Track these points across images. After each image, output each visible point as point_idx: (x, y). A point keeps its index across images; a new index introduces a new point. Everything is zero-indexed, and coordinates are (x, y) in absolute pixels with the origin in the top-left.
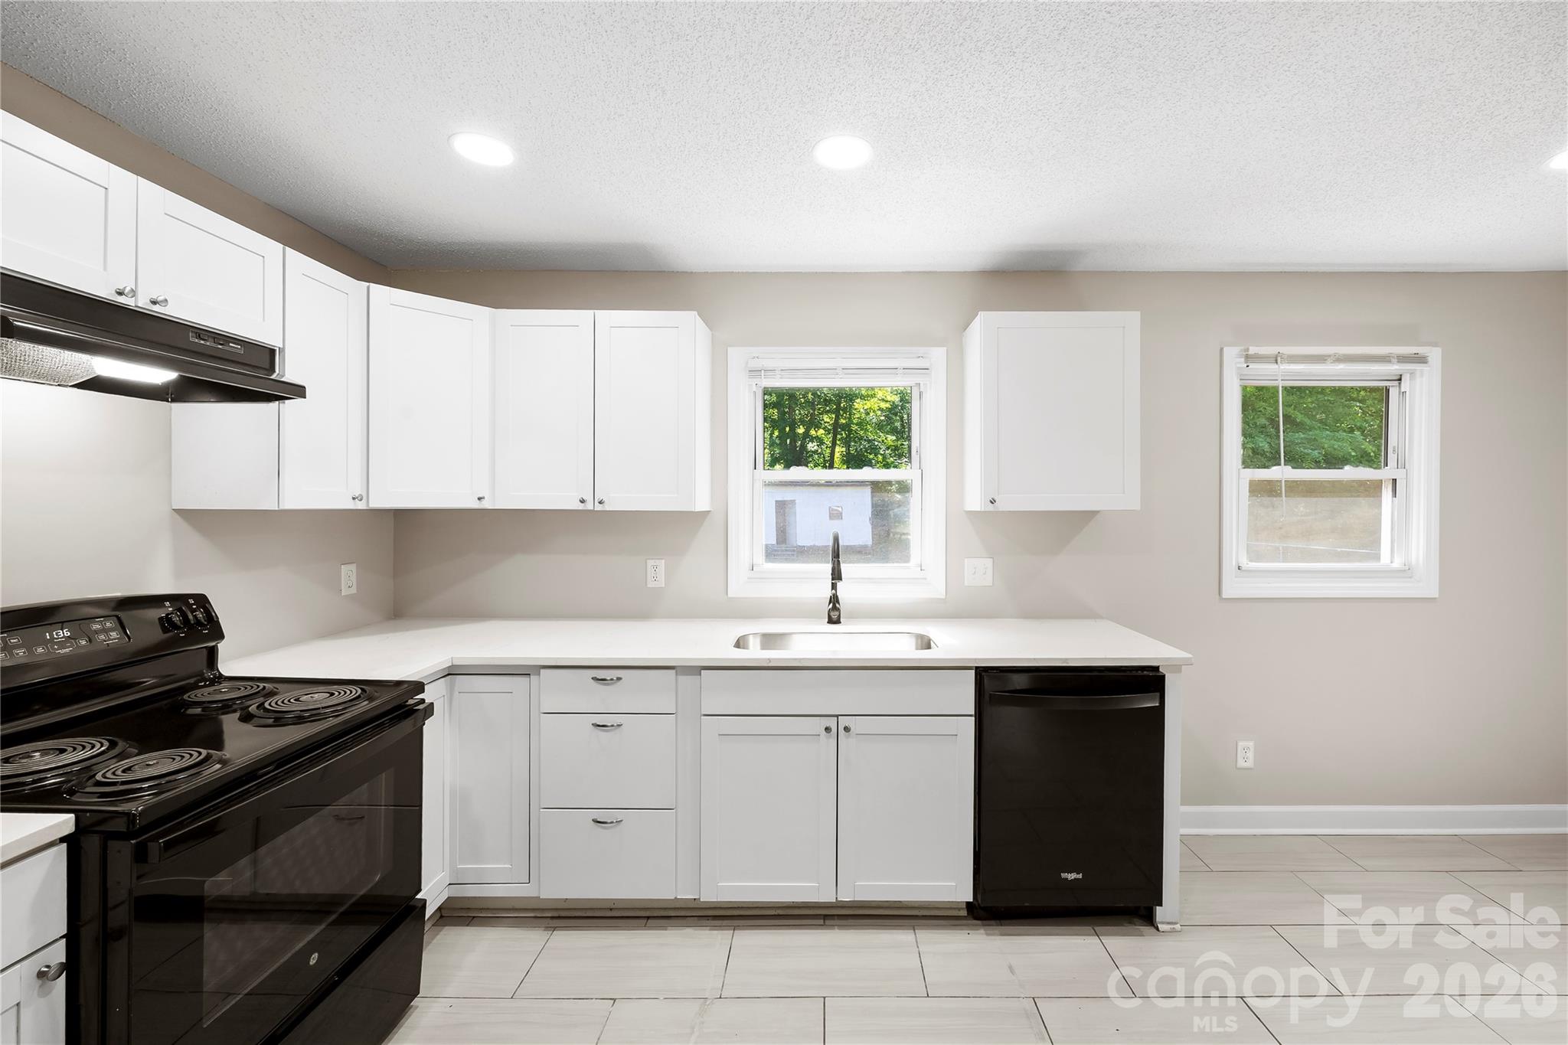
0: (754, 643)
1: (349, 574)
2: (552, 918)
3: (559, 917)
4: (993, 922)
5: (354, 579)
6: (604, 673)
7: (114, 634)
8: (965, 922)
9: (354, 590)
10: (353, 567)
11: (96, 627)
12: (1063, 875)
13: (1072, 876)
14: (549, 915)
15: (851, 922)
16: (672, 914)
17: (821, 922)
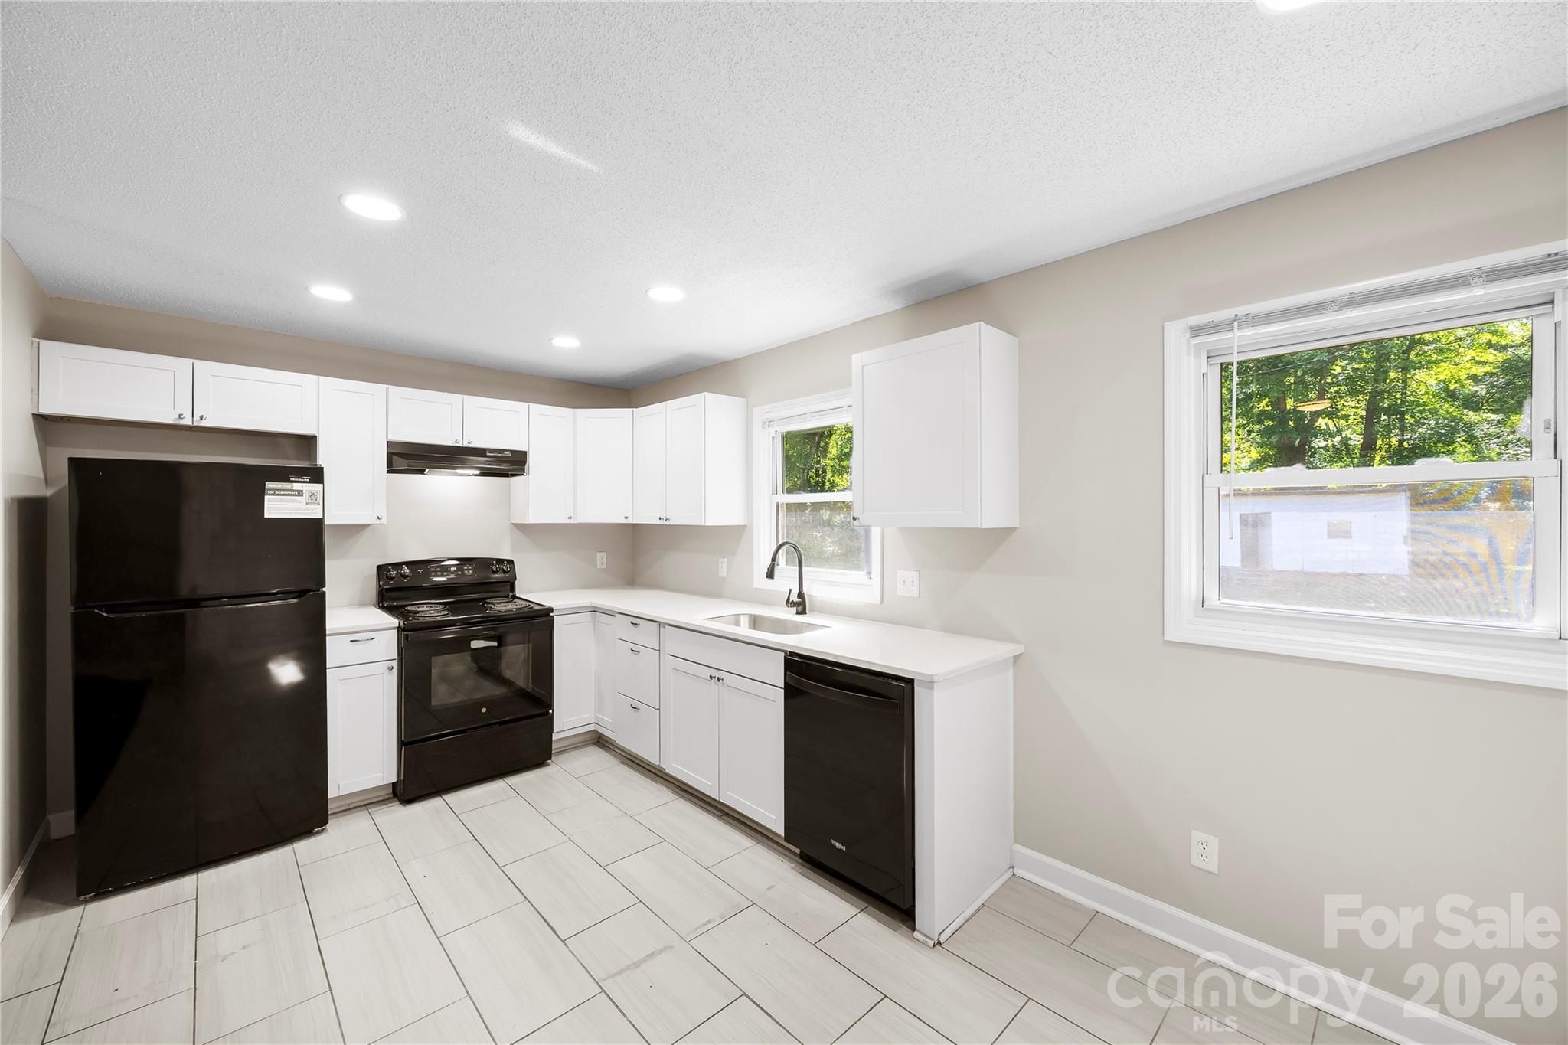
0: (744, 621)
1: (602, 558)
2: (628, 759)
3: (631, 760)
4: (809, 866)
5: (605, 559)
6: (635, 620)
7: (471, 572)
8: (794, 857)
9: (605, 566)
10: (605, 554)
11: (466, 568)
12: (833, 842)
13: (838, 845)
14: (628, 756)
15: (735, 823)
16: (668, 778)
17: (720, 814)
